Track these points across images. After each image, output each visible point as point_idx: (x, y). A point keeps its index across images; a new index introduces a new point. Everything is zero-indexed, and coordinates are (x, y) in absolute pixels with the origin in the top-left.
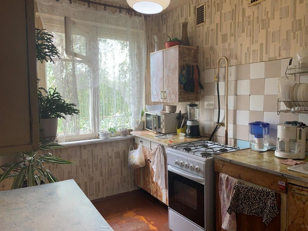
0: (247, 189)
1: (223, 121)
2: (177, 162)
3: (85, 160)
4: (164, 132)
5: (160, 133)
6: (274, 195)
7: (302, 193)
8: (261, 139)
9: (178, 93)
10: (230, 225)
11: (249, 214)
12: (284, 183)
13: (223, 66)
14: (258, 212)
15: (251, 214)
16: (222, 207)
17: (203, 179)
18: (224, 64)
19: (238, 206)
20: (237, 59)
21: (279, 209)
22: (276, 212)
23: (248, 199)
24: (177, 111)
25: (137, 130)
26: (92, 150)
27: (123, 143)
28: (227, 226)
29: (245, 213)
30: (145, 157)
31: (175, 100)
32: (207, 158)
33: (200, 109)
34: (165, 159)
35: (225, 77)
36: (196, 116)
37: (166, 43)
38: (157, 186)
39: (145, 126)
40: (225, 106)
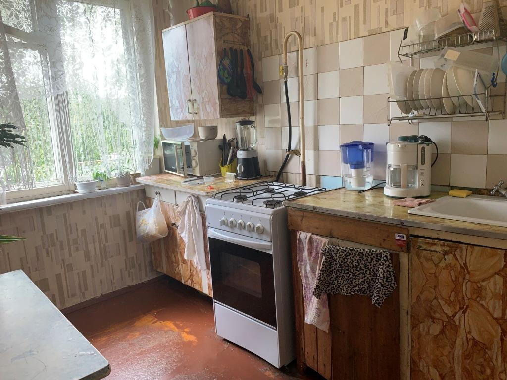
0: (345, 253)
1: (296, 147)
2: (224, 221)
3: (52, 235)
4: (198, 175)
5: (191, 176)
6: (389, 257)
7: (433, 248)
8: (360, 170)
9: (218, 102)
10: (319, 316)
11: (350, 293)
12: (405, 235)
13: (293, 48)
14: (363, 289)
15: (353, 294)
16: (304, 289)
17: (269, 244)
18: (295, 45)
19: (331, 284)
20: (315, 35)
21: (397, 280)
22: (392, 285)
23: (348, 270)
24: (220, 136)
25: (148, 173)
26: (65, 215)
27: (123, 198)
28: (315, 318)
29: (343, 293)
30: (167, 218)
31: (214, 115)
32: (275, 209)
33: (258, 128)
34: (202, 220)
35: (297, 68)
36: (251, 142)
37: (191, 11)
38: (192, 267)
39: (162, 166)
40: (300, 120)
